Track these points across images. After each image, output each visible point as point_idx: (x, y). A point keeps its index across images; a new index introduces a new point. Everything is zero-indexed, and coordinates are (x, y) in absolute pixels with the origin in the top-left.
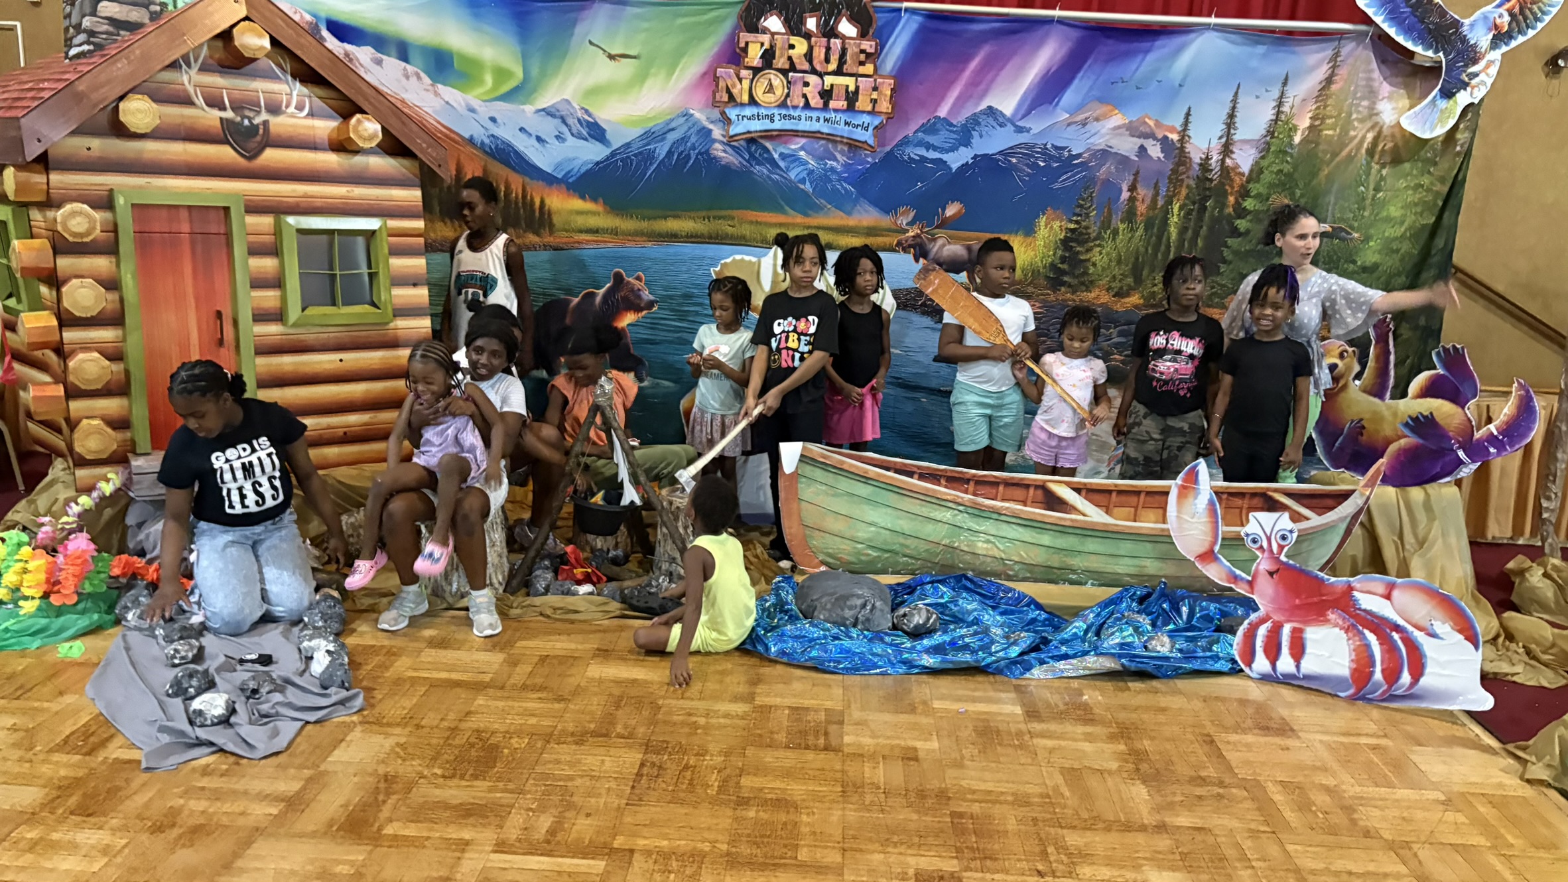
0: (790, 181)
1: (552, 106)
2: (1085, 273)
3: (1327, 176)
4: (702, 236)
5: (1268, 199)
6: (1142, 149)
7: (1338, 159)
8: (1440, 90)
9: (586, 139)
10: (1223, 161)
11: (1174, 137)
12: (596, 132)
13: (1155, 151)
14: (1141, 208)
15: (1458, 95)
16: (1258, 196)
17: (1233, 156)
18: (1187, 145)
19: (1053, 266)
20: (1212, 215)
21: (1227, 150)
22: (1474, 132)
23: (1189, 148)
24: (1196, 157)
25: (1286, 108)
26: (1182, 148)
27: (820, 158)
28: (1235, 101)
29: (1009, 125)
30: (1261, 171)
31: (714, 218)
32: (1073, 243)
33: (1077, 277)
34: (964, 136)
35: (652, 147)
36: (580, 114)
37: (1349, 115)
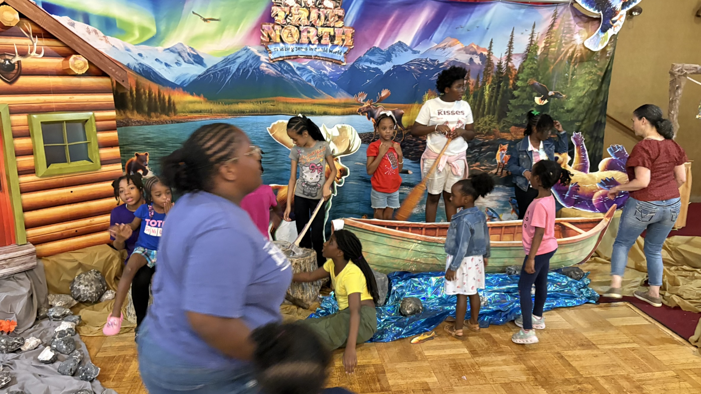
0: (303, 81)
1: (173, 47)
3: (553, 69)
4: (257, 112)
5: (527, 81)
6: (471, 59)
7: (557, 61)
8: (601, 29)
9: (193, 64)
10: (507, 64)
11: (485, 53)
12: (198, 60)
14: (471, 88)
15: (608, 31)
16: (522, 80)
17: (512, 61)
18: (491, 57)
20: (503, 88)
21: (509, 59)
22: (615, 47)
23: (492, 58)
24: (496, 63)
25: (535, 39)
26: (489, 59)
27: (318, 69)
28: (512, 36)
29: (409, 50)
30: (523, 68)
31: (263, 102)
34: (388, 57)
35: (228, 66)
36: (189, 51)
37: (561, 41)
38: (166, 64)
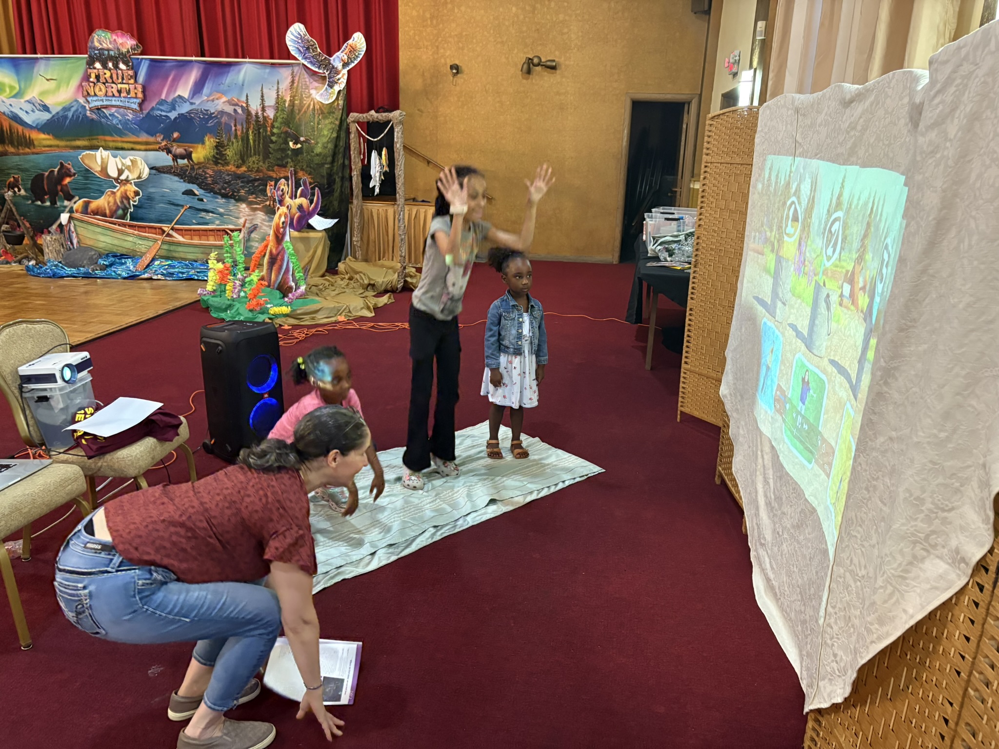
0: (114, 124)
1: (30, 99)
2: (226, 159)
3: (299, 119)
6: (235, 110)
7: (302, 112)
8: (328, 85)
9: (42, 111)
10: (263, 114)
11: (244, 105)
12: (46, 108)
13: (240, 111)
14: (239, 133)
15: (334, 86)
16: (277, 128)
17: (266, 112)
19: (214, 156)
20: (263, 134)
21: (263, 109)
23: (250, 109)
24: (253, 113)
25: (280, 93)
26: (248, 109)
27: (123, 115)
28: (262, 90)
29: (187, 102)
30: (277, 118)
32: (219, 146)
33: (223, 160)
34: (173, 107)
35: (66, 113)
36: (39, 102)
37: (302, 95)
38: (27, 112)
